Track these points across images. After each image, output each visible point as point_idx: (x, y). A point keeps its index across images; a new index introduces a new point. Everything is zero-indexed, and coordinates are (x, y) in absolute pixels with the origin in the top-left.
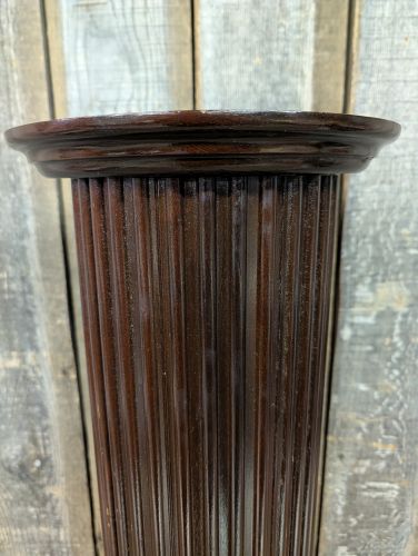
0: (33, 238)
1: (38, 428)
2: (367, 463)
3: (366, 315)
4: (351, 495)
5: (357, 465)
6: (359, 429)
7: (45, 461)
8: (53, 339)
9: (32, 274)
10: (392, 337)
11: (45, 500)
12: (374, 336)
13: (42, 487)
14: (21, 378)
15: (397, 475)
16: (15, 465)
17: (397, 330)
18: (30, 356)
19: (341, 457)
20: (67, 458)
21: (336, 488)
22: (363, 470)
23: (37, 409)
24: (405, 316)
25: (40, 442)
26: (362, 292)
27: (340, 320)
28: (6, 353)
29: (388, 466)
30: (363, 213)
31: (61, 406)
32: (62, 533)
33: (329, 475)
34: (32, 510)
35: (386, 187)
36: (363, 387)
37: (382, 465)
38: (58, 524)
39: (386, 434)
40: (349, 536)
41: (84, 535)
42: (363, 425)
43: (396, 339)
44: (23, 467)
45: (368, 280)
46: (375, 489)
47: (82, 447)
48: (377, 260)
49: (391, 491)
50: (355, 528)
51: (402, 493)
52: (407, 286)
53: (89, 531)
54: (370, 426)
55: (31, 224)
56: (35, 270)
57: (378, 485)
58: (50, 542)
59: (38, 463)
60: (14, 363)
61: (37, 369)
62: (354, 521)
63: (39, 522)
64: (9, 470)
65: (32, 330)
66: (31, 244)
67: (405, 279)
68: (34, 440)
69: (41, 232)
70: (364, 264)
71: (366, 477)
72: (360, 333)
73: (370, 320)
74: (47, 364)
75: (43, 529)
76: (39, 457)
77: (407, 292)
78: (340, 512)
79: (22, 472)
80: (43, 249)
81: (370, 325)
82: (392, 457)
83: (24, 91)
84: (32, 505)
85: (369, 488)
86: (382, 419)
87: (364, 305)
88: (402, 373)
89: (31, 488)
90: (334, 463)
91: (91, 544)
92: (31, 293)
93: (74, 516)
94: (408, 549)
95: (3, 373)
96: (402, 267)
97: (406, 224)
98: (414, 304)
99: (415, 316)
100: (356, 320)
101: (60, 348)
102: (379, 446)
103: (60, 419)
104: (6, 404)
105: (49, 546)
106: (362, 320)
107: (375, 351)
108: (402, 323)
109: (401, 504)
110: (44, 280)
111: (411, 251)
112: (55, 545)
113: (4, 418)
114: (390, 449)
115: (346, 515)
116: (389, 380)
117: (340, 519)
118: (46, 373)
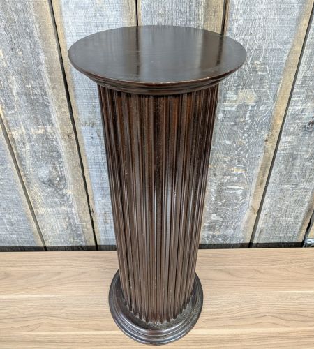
0: (44, 66)
1: (57, 162)
2: (228, 177)
3: (232, 106)
4: (219, 192)
5: (223, 178)
6: (225, 162)
7: (62, 178)
8: (61, 119)
9: (46, 85)
10: (245, 118)
11: (63, 196)
12: (235, 118)
13: (61, 190)
14: (45, 139)
15: (243, 183)
16: (46, 180)
17: (248, 115)
18: (49, 128)
20: (73, 176)
21: (212, 188)
22: (226, 181)
23: (55, 154)
24: (253, 107)
25: (58, 169)
26: (230, 94)
27: (218, 109)
28: (35, 127)
29: (239, 179)
31: (68, 152)
32: (73, 209)
33: (209, 183)
34: (57, 200)
35: (248, 37)
36: (227, 142)
37: (236, 178)
38: (71, 206)
39: (238, 164)
40: (218, 209)
41: (85, 210)
42: (227, 160)
43: (247, 119)
44: (50, 180)
45: (234, 88)
46: (232, 189)
47: (81, 171)
49: (239, 190)
50: (221, 206)
51: (245, 191)
52: (255, 92)
53: (87, 208)
54: (231, 161)
55: (42, 58)
56: (47, 83)
57: (232, 187)
59: (58, 179)
60: (41, 131)
61: (53, 134)
62: (220, 203)
63: (61, 205)
64: (44, 182)
65: (49, 115)
66: (44, 68)
67: (254, 88)
68: (55, 169)
70: (232, 80)
71: (227, 183)
72: (228, 115)
73: (234, 109)
74: (59, 131)
75: (63, 208)
76: (58, 176)
77: (255, 95)
78: (213, 199)
79: (50, 183)
80: (50, 73)
81: (234, 112)
82: (241, 175)
84: (57, 198)
85: (228, 189)
86: (237, 157)
87: (232, 101)
88: (249, 135)
89: (55, 190)
90: (211, 177)
91: (89, 214)
92: (46, 95)
93: (79, 203)
94: (247, 216)
95: (35, 137)
96: (253, 82)
97: (258, 58)
98: (259, 102)
99: (259, 107)
100: (226, 109)
101: (66, 124)
102: (235, 170)
103: (68, 158)
104: (39, 152)
105: (67, 215)
106: (229, 109)
107: (235, 124)
108: (251, 111)
109: (244, 196)
110: (53, 88)
111: (260, 73)
112: (70, 215)
113: (37, 158)
114: (240, 171)
115: (216, 200)
116: (242, 140)
117: (213, 202)
118: (59, 136)
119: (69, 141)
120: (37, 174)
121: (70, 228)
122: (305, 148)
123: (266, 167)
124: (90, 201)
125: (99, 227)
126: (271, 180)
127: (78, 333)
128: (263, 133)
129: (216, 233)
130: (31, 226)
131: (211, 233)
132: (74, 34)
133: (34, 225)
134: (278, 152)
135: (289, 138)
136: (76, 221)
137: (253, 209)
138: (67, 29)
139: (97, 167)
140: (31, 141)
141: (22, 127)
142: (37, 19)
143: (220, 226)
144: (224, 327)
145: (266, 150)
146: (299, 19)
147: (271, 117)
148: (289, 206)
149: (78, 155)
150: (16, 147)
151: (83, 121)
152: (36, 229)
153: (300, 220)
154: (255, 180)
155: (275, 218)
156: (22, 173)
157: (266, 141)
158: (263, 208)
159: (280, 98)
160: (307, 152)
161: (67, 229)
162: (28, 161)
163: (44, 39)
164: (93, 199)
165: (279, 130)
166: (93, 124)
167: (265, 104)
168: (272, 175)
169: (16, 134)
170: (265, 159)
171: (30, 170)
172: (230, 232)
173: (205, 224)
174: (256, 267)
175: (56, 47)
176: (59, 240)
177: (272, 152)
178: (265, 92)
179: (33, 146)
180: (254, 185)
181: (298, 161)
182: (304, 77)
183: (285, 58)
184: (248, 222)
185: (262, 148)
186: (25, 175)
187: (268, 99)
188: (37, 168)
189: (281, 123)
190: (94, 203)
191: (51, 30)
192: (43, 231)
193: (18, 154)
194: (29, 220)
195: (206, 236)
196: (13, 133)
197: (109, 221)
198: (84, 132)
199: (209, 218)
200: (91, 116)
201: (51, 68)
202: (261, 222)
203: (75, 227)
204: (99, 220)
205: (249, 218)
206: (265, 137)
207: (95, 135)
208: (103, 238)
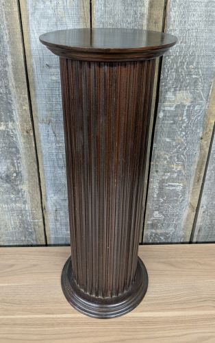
0: (11, 67)
1: (15, 158)
2: (169, 174)
3: (171, 106)
4: (161, 188)
5: (164, 175)
6: (165, 159)
7: (18, 173)
8: (22, 116)
9: (10, 85)
10: (182, 117)
11: (19, 191)
12: (174, 116)
13: (17, 185)
14: (6, 134)
15: (182, 179)
16: (3, 175)
17: (185, 114)
18: (10, 124)
19: (157, 171)
20: (29, 172)
21: (154, 185)
22: (167, 177)
23: (14, 150)
24: (189, 107)
25: (16, 165)
26: (169, 95)
27: (159, 108)
29: (178, 175)
30: (172, 57)
31: (26, 148)
32: (27, 206)
33: (151, 180)
34: (13, 196)
35: (184, 45)
36: (168, 140)
37: (176, 175)
38: (25, 202)
39: (178, 161)
40: (159, 206)
41: (37, 207)
42: (168, 157)
43: (184, 118)
44: (7, 176)
45: (173, 90)
46: (172, 186)
47: (36, 167)
48: (177, 80)
49: (179, 187)
50: (162, 203)
51: (184, 187)
52: (191, 93)
53: (40, 205)
54: (171, 158)
55: (9, 60)
56: (12, 83)
57: (173, 184)
58: (21, 210)
59: (15, 175)
60: (3, 128)
61: (14, 131)
62: (162, 200)
63: (16, 202)
65: (11, 112)
66: (10, 69)
67: (190, 89)
68: (13, 164)
69: (15, 65)
70: (171, 82)
71: (168, 180)
72: (168, 114)
73: (173, 109)
74: (19, 128)
75: (18, 205)
76: (15, 172)
77: (190, 95)
78: (155, 196)
79: (8, 178)
80: (15, 73)
81: (173, 111)
82: (180, 171)
84: (12, 194)
85: (169, 185)
86: (176, 154)
87: (170, 101)
88: (186, 133)
89: (12, 186)
90: (153, 174)
91: (41, 211)
92: (10, 94)
93: (32, 199)
94: (186, 213)
96: (189, 84)
97: (192, 63)
98: (194, 102)
99: (194, 107)
100: (166, 109)
101: (25, 121)
102: (175, 167)
103: (25, 153)
105: (21, 212)
106: (169, 108)
107: (174, 123)
108: (187, 110)
109: (184, 193)
110: (16, 87)
111: (194, 76)
112: (24, 212)
114: (179, 168)
115: (158, 197)
116: (180, 137)
117: (155, 199)
118: (18, 132)
119: (28, 137)
121: (22, 225)
123: (202, 164)
124: (43, 197)
125: (50, 225)
126: (207, 177)
127: (31, 316)
128: (198, 131)
129: (159, 231)
131: (154, 231)
132: (38, 40)
134: (212, 149)
136: (28, 218)
137: (191, 206)
138: (32, 35)
139: (51, 163)
142: (8, 26)
143: (162, 224)
144: (168, 310)
145: (201, 148)
147: (205, 116)
149: (34, 151)
151: (40, 118)
154: (193, 178)
155: (212, 215)
157: (202, 138)
158: (201, 205)
159: (212, 99)
161: (20, 227)
163: (12, 43)
164: (46, 195)
165: (212, 129)
166: (50, 121)
167: (199, 104)
168: (207, 172)
170: (201, 157)
172: (171, 230)
173: (148, 222)
174: (196, 260)
175: (22, 50)
176: (11, 238)
177: (207, 150)
178: (199, 93)
180: (192, 182)
184: (187, 219)
185: (198, 146)
187: (202, 99)
189: (213, 122)
190: (47, 200)
191: (19, 36)
195: (149, 234)
197: (59, 218)
198: (42, 129)
199: (152, 215)
200: (48, 113)
201: (16, 69)
202: (199, 220)
203: (28, 225)
204: (50, 218)
205: (189, 215)
206: (201, 135)
207: (51, 132)
208: (53, 236)
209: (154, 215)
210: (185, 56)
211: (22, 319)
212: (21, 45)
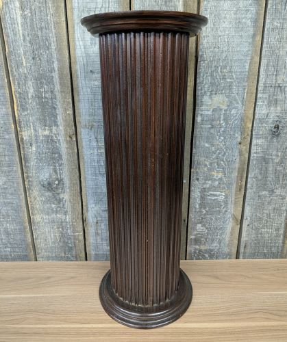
0: (57, 72)
1: (57, 164)
2: (210, 182)
3: (208, 110)
4: (203, 198)
5: (205, 183)
6: (206, 166)
7: (60, 181)
8: (65, 121)
9: (56, 89)
10: (220, 121)
11: (60, 201)
12: (212, 120)
13: (58, 194)
14: (50, 140)
15: (223, 188)
16: (46, 183)
17: (222, 118)
18: (54, 128)
19: (198, 179)
20: (70, 179)
21: (196, 194)
22: (208, 186)
23: (57, 155)
24: (226, 110)
25: (58, 172)
26: (206, 99)
27: (196, 112)
28: (43, 128)
29: (220, 184)
30: (206, 62)
31: (69, 153)
32: (67, 217)
33: (192, 188)
34: (53, 206)
35: (216, 50)
36: (207, 145)
37: (217, 183)
38: (66, 213)
39: (218, 168)
40: (202, 219)
41: (78, 218)
42: (208, 163)
43: (222, 122)
44: (49, 184)
45: (208, 94)
46: (214, 195)
47: (78, 174)
48: (212, 84)
49: (221, 196)
50: (205, 215)
51: (226, 197)
52: (226, 96)
53: (80, 216)
54: (211, 164)
55: (56, 65)
56: (57, 88)
57: (215, 193)
58: (62, 222)
59: (57, 182)
60: (47, 133)
61: (57, 136)
62: (204, 211)
63: (57, 212)
64: (43, 186)
65: (55, 116)
66: (56, 75)
67: (225, 93)
68: (55, 171)
69: (61, 69)
70: (207, 86)
71: (209, 189)
72: (205, 119)
73: (210, 113)
74: (63, 133)
75: (59, 215)
76: (57, 179)
77: (226, 99)
78: (197, 207)
79: (49, 186)
80: (61, 78)
81: (210, 115)
82: (221, 179)
83: (53, 3)
84: (54, 203)
85: (211, 194)
86: (216, 160)
87: (207, 105)
88: (225, 138)
89: (53, 194)
90: (194, 182)
91: (81, 224)
92: (55, 99)
93: (73, 209)
94: (230, 226)
95: (41, 138)
96: (224, 87)
97: (225, 67)
98: (230, 105)
99: (231, 111)
100: (204, 113)
101: (69, 125)
102: (215, 174)
103: (68, 160)
104: (43, 153)
105: (62, 224)
106: (206, 113)
107: (212, 128)
108: (224, 114)
109: (226, 203)
110: (61, 92)
111: (228, 80)
112: (64, 224)
113: (41, 160)
114: (220, 175)
115: (200, 208)
116: (219, 142)
117: (198, 210)
118: (61, 138)
119: (70, 142)
120: (39, 177)
121: (62, 239)
122: (274, 152)
123: (243, 171)
124: (84, 207)
125: (91, 240)
126: (249, 186)
128: (236, 135)
129: (203, 248)
130: (25, 236)
131: (197, 247)
132: (82, 47)
133: (29, 235)
134: (252, 155)
135: (260, 141)
136: (69, 230)
137: (235, 218)
138: (77, 43)
139: (93, 170)
140: (37, 143)
141: (32, 127)
142: (55, 34)
143: (206, 239)
145: (241, 154)
146: (254, 36)
147: (242, 120)
148: (268, 216)
149: (76, 157)
150: (24, 148)
151: (83, 123)
152: (30, 240)
153: (282, 232)
154: (234, 186)
155: (257, 229)
156: (25, 175)
157: (240, 143)
158: (245, 218)
159: (246, 103)
160: (277, 156)
161: (60, 241)
162: (32, 163)
163: (59, 50)
164: (87, 205)
165: (250, 133)
166: (92, 126)
167: (235, 108)
168: (249, 180)
169: (25, 135)
170: (242, 163)
171: (32, 172)
172: (215, 245)
173: (191, 237)
174: (243, 274)
175: (67, 56)
177: (247, 156)
178: (235, 96)
179: (38, 147)
180: (234, 191)
181: (271, 164)
182: (265, 84)
183: (247, 67)
184: (232, 234)
185: (237, 151)
186: (28, 177)
187: (238, 103)
188: (39, 169)
189: (251, 125)
190: (87, 211)
191: (65, 43)
192: (37, 242)
193: (24, 154)
194: (25, 229)
195: (193, 251)
196: (23, 133)
197: (100, 232)
198: (84, 134)
199: (194, 229)
200: (91, 118)
201: (62, 74)
202: (244, 234)
203: (68, 239)
204: (91, 231)
205: (233, 229)
206: (239, 140)
207: (93, 137)
208: (93, 253)
209: (197, 229)
210: (218, 60)
211: (54, 328)
212: (67, 51)
